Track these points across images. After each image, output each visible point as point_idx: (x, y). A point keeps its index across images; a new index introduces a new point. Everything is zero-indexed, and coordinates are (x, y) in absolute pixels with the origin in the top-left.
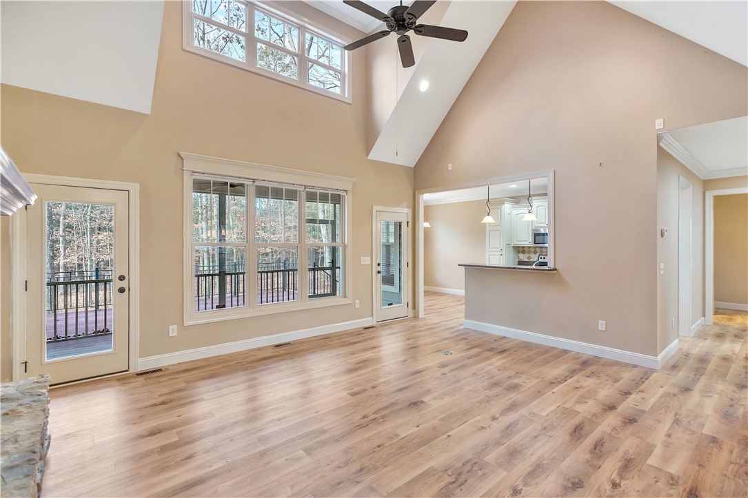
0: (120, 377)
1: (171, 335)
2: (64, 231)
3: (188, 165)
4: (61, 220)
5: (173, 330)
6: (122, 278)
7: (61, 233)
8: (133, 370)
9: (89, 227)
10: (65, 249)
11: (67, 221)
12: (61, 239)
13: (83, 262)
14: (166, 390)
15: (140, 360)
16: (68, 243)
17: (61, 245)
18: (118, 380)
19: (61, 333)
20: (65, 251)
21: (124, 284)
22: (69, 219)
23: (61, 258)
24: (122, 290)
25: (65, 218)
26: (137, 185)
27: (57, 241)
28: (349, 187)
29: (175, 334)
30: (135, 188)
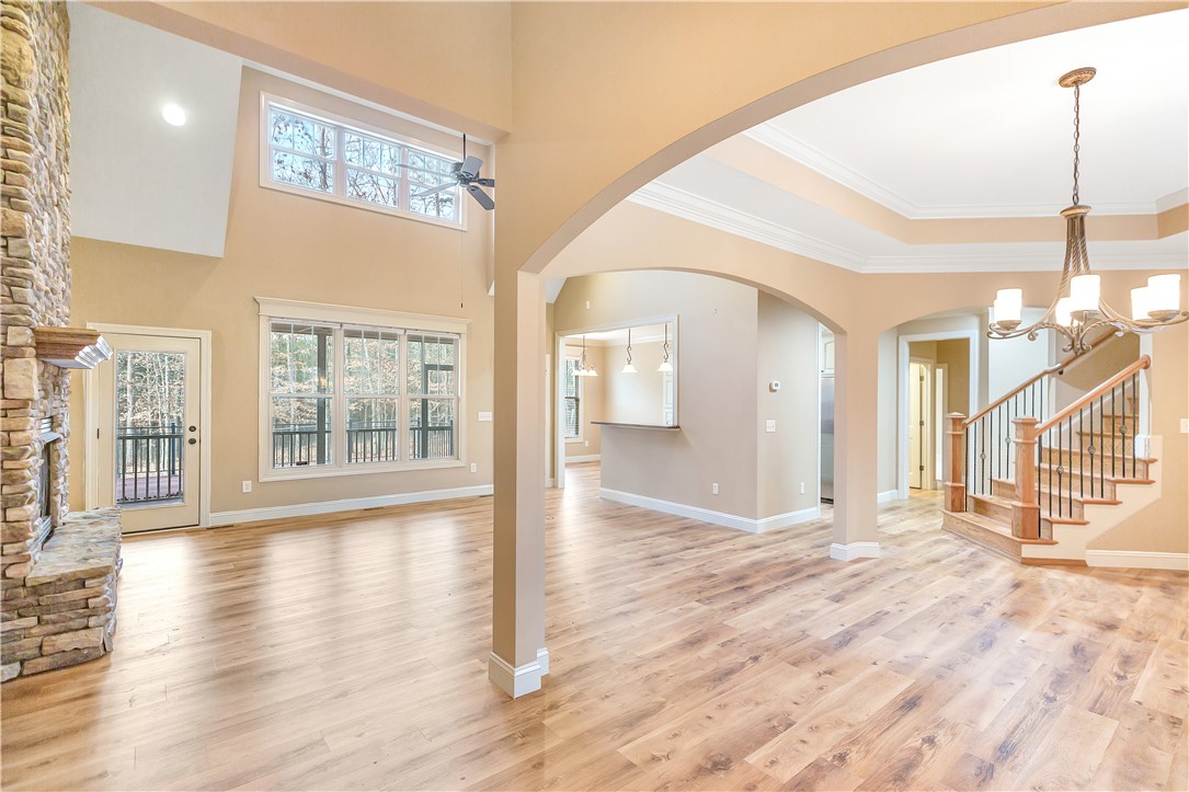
0: (191, 530)
1: (244, 491)
2: (133, 376)
3: (265, 310)
4: (129, 360)
5: (247, 486)
6: (192, 429)
7: (129, 378)
8: (202, 525)
9: (167, 370)
10: (135, 400)
11: (137, 360)
12: (129, 387)
13: (159, 421)
14: (233, 540)
15: (211, 515)
16: (137, 393)
17: (128, 395)
18: (187, 532)
19: (130, 495)
20: (134, 403)
21: (194, 435)
22: (141, 358)
23: (129, 413)
24: (192, 442)
25: (134, 357)
26: (210, 333)
27: (123, 390)
28: (463, 329)
29: (250, 490)
30: (207, 335)
